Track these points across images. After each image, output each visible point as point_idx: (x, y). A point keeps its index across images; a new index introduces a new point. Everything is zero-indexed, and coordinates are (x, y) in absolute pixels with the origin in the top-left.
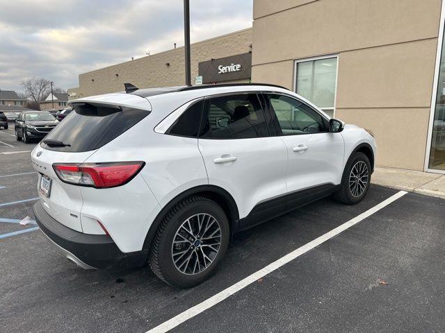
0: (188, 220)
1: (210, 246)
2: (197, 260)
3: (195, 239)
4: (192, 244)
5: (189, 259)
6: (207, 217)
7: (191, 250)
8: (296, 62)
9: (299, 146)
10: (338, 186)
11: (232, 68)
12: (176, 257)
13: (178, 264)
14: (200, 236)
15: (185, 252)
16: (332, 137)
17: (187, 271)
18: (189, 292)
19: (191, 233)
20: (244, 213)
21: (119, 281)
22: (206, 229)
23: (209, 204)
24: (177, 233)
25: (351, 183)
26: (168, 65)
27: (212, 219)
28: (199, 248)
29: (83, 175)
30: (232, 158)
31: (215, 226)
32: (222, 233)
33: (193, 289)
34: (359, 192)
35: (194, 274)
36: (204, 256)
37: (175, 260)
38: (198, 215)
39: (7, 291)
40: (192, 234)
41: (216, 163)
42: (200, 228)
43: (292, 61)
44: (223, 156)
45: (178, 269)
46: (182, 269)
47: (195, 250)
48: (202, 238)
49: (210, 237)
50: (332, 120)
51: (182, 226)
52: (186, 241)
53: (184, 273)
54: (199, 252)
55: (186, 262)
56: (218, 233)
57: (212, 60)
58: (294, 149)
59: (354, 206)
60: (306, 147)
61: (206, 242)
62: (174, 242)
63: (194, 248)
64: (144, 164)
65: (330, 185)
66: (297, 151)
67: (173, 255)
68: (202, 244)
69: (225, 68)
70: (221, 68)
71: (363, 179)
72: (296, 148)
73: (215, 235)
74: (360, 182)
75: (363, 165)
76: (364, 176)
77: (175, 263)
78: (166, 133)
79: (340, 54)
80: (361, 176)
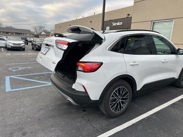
0: (117, 89)
1: (124, 101)
2: (119, 107)
3: (118, 97)
4: (117, 99)
5: (116, 105)
6: (124, 88)
7: (117, 102)
8: (153, 22)
10: (177, 79)
11: (118, 24)
12: (111, 104)
13: (112, 107)
15: (115, 102)
16: (177, 57)
17: (115, 111)
18: (115, 119)
19: (118, 95)
20: (139, 88)
21: (84, 111)
22: (123, 94)
23: (125, 83)
24: (112, 94)
26: (91, 22)
27: (126, 90)
28: (120, 101)
30: (137, 63)
31: (127, 92)
32: (129, 96)
35: (117, 112)
36: (122, 105)
37: (111, 105)
38: (121, 87)
39: (40, 110)
41: (130, 65)
42: (121, 93)
43: (151, 22)
44: (133, 62)
45: (111, 109)
46: (113, 109)
48: (121, 97)
49: (125, 97)
50: (179, 49)
51: (114, 91)
52: (115, 98)
53: (113, 111)
54: (120, 103)
55: (115, 107)
56: (128, 96)
57: (110, 20)
58: (162, 61)
60: (167, 61)
61: (122, 99)
62: (111, 98)
63: (118, 101)
64: (102, 63)
65: (174, 78)
66: (163, 62)
67: (110, 103)
69: (115, 24)
70: (114, 24)
72: (163, 61)
73: (126, 97)
77: (110, 107)
78: (111, 51)
79: (175, 19)
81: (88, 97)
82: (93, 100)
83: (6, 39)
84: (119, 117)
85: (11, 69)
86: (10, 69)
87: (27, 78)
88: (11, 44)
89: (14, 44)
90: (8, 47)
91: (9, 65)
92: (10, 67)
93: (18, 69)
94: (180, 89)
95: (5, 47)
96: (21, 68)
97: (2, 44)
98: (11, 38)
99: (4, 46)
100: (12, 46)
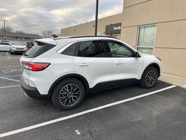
0: (67, 86)
1: (76, 97)
2: (70, 101)
3: (69, 93)
4: (68, 95)
5: (66, 100)
6: (75, 86)
7: (67, 97)
9: (119, 62)
10: (139, 80)
13: (62, 101)
15: (65, 97)
18: (66, 112)
19: (68, 91)
20: (92, 85)
22: (74, 90)
23: (77, 81)
24: (62, 90)
25: (146, 79)
27: (77, 87)
29: (29, 66)
30: (87, 64)
31: (78, 90)
32: (81, 92)
34: (151, 84)
35: (68, 106)
36: (73, 100)
37: (60, 100)
38: (71, 84)
41: (79, 66)
42: (72, 89)
43: (137, 26)
44: (83, 64)
45: (62, 103)
46: (63, 103)
47: (69, 97)
48: (72, 93)
49: (76, 93)
50: (137, 52)
51: (64, 88)
52: (65, 93)
53: (64, 105)
54: (71, 98)
56: (80, 92)
57: (111, 24)
58: (116, 63)
59: (148, 89)
60: (122, 63)
61: (74, 95)
62: (60, 93)
63: (69, 96)
64: (50, 64)
66: (118, 64)
67: (60, 98)
68: (72, 95)
69: (116, 28)
70: (115, 28)
73: (78, 93)
74: (152, 79)
75: (154, 72)
76: (154, 77)
77: (60, 101)
78: (61, 53)
79: (158, 24)
80: (152, 77)
81: (38, 91)
82: (42, 95)
83: (10, 44)
84: (71, 110)
86: (3, 71)
88: (14, 49)
89: (17, 48)
90: (11, 51)
91: (5, 67)
93: (11, 70)
95: (9, 51)
96: (14, 70)
97: (8, 48)
98: (16, 42)
100: (15, 50)
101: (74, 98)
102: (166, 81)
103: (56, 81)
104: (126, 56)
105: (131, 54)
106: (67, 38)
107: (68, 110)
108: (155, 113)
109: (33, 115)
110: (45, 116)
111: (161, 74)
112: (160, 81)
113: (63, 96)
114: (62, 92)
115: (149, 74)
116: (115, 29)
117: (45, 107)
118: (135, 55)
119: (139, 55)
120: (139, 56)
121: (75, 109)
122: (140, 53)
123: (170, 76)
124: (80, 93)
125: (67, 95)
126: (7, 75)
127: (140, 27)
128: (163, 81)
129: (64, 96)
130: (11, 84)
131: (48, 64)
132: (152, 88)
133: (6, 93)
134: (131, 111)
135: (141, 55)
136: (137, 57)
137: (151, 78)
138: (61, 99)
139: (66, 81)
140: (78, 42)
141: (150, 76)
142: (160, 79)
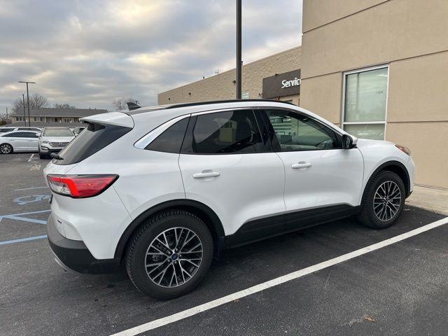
0: (163, 233)
1: (189, 261)
2: (174, 273)
3: (172, 252)
4: (169, 257)
5: (164, 271)
6: (186, 231)
7: (166, 264)
8: (345, 74)
9: (299, 163)
10: (357, 207)
11: (295, 82)
13: (152, 275)
14: (179, 250)
15: (160, 264)
16: (346, 154)
17: (162, 283)
18: (164, 304)
19: (167, 245)
20: (230, 228)
22: (185, 243)
24: (151, 245)
25: (376, 205)
26: (235, 82)
27: (191, 234)
28: (177, 261)
29: (64, 186)
30: (215, 173)
31: (195, 241)
32: (204, 248)
33: (169, 302)
34: (389, 215)
35: (170, 287)
36: (183, 270)
37: (149, 271)
38: (175, 228)
40: (168, 247)
41: (195, 178)
42: (177, 241)
43: (341, 73)
44: (204, 172)
45: (153, 280)
46: (157, 280)
47: (172, 263)
48: (180, 252)
49: (190, 252)
51: (156, 238)
52: (161, 253)
53: (159, 284)
54: (177, 266)
55: (161, 274)
56: (199, 248)
57: (276, 75)
58: (294, 166)
59: (381, 231)
60: (308, 164)
61: (184, 256)
62: (147, 253)
63: (171, 261)
64: (117, 177)
65: (344, 208)
66: (297, 168)
67: (146, 266)
68: (180, 258)
69: (288, 83)
71: (395, 201)
72: (296, 165)
73: (195, 250)
74: (389, 204)
75: (393, 185)
76: (395, 198)
77: (148, 274)
78: (146, 148)
79: (391, 64)
80: (390, 198)
81: (87, 251)
82: (100, 260)
84: (178, 298)
85: (20, 200)
86: (17, 200)
87: (38, 219)
88: (47, 145)
89: (54, 144)
90: (42, 151)
92: (18, 196)
93: (35, 198)
94: (375, 231)
95: (37, 152)
96: (42, 196)
99: (36, 149)
100: (51, 148)
101: (186, 265)
102: (426, 208)
103: (133, 221)
104: (318, 146)
105: (330, 141)
106: (160, 109)
107: (169, 299)
108: (410, 298)
109: (77, 314)
110: (109, 317)
111: (413, 188)
112: (412, 207)
113: (154, 262)
114: (152, 250)
115: (380, 191)
116: (286, 84)
117: (111, 290)
118: (342, 143)
119: (351, 141)
120: (353, 146)
121: (189, 295)
122: (354, 138)
123: (436, 193)
124: (202, 251)
125: (165, 257)
126: (24, 209)
127: (347, 76)
128: (420, 206)
129: (157, 262)
130: (31, 233)
131: (112, 178)
132: (392, 228)
133: (17, 256)
134: (341, 293)
135: (356, 141)
136: (345, 148)
137: (387, 201)
138: (149, 269)
139: (163, 221)
140: (190, 117)
141: (383, 195)
142: (411, 201)
